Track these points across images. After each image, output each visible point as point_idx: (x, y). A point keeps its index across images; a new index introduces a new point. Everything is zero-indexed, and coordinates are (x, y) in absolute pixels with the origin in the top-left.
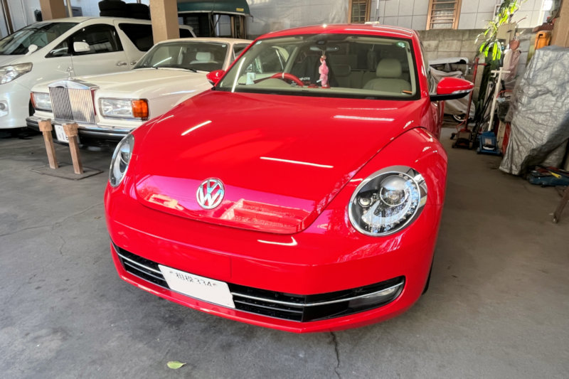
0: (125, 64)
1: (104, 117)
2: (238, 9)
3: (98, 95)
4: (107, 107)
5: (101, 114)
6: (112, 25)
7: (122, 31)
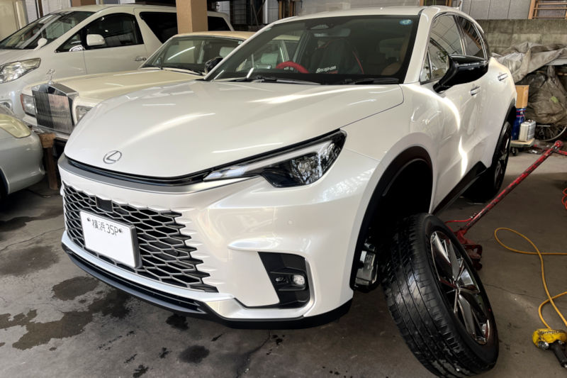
0: (145, 59)
6: (133, 14)
7: (143, 21)
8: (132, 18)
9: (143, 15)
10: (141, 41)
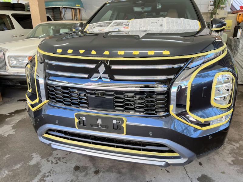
0: (16, 36)
1: (12, 67)
2: (76, 5)
3: (7, 55)
4: (13, 61)
5: (10, 66)
6: (8, 14)
7: (13, 18)
8: (8, 16)
9: (13, 15)
10: (13, 28)
